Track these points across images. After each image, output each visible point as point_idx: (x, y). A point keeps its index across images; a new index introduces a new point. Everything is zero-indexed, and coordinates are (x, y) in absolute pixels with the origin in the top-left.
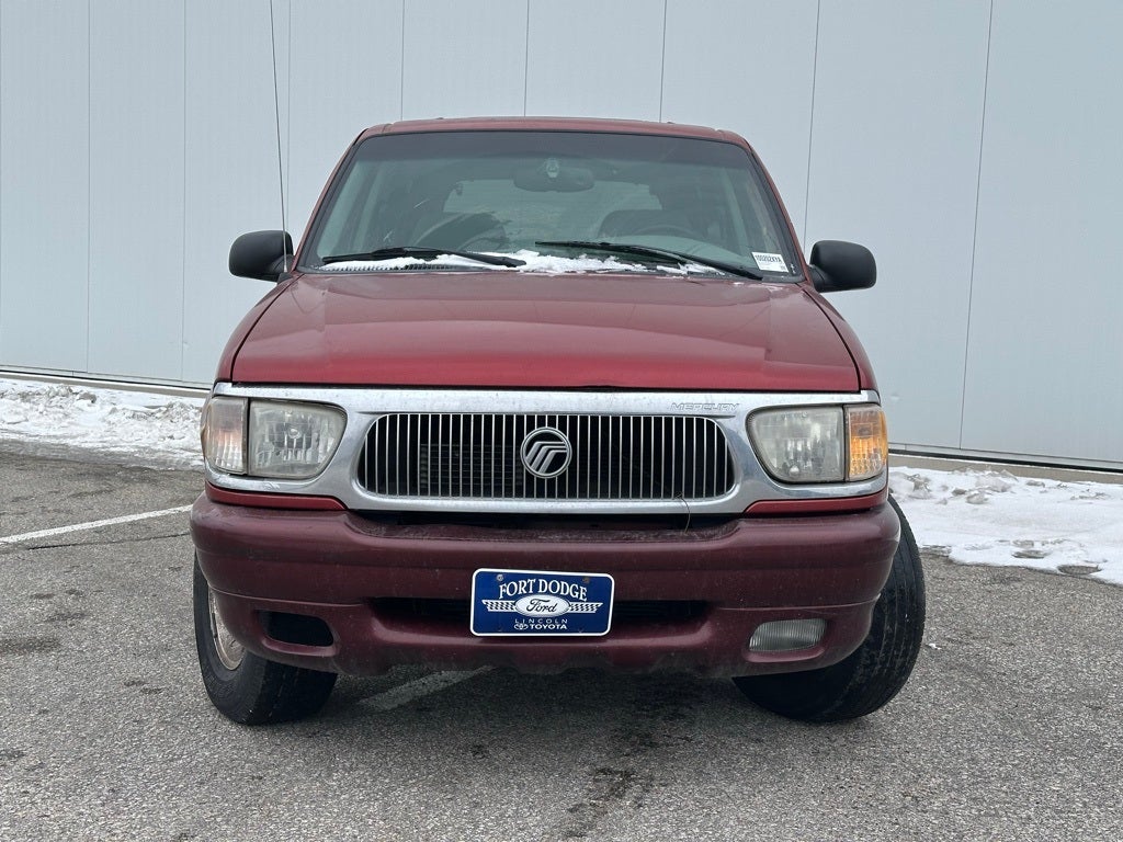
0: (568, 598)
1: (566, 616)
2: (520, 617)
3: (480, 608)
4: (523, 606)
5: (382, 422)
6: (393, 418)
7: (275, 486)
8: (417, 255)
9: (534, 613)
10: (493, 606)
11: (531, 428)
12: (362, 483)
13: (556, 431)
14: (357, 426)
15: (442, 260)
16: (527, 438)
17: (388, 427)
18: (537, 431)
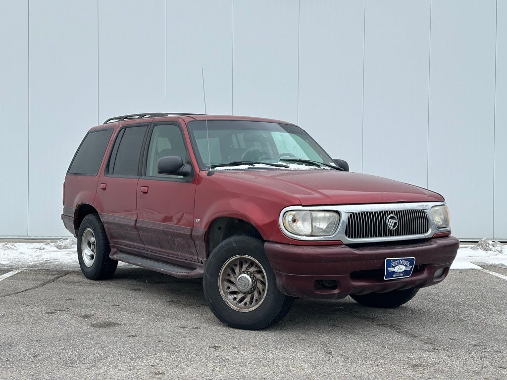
0: (405, 266)
1: (404, 271)
2: (395, 272)
3: (387, 270)
4: (396, 269)
5: (351, 215)
6: (353, 214)
7: (322, 238)
8: (249, 164)
9: (398, 271)
10: (390, 270)
11: (388, 215)
12: (346, 235)
13: (393, 215)
14: (344, 217)
15: (257, 166)
16: (388, 218)
17: (353, 216)
18: (390, 216)
